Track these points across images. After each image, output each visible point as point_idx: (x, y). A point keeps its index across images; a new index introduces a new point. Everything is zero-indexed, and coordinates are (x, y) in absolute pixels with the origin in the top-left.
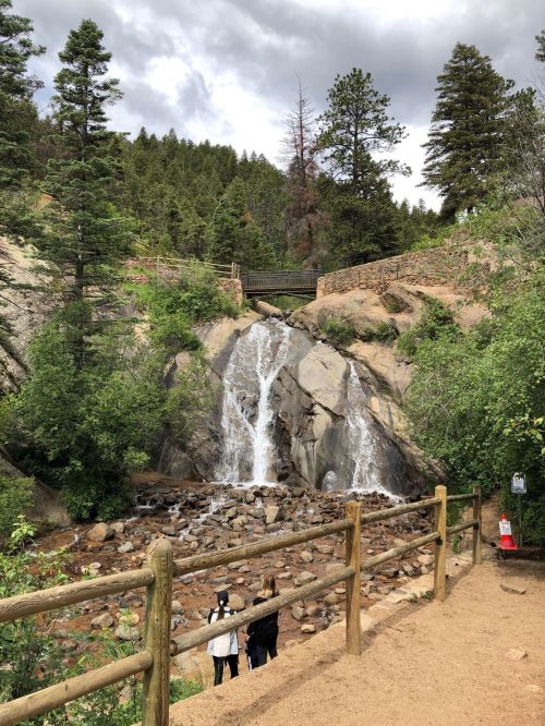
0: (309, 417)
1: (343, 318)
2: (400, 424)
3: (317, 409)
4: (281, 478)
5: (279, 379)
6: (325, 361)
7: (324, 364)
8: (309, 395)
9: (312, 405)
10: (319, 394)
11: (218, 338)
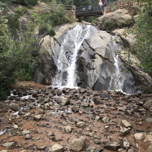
0: (93, 59)
1: (112, 19)
2: (134, 61)
3: (97, 56)
4: (79, 85)
5: (82, 44)
6: (102, 36)
7: (101, 37)
8: (94, 50)
9: (95, 54)
10: (98, 49)
11: (62, 30)
